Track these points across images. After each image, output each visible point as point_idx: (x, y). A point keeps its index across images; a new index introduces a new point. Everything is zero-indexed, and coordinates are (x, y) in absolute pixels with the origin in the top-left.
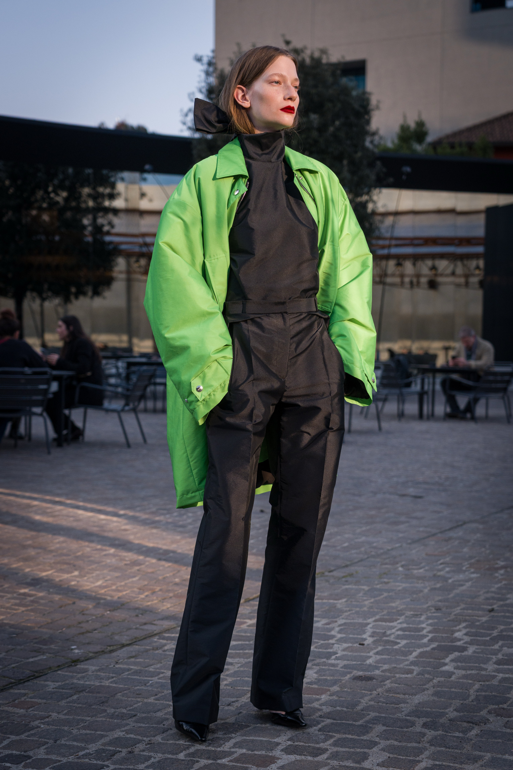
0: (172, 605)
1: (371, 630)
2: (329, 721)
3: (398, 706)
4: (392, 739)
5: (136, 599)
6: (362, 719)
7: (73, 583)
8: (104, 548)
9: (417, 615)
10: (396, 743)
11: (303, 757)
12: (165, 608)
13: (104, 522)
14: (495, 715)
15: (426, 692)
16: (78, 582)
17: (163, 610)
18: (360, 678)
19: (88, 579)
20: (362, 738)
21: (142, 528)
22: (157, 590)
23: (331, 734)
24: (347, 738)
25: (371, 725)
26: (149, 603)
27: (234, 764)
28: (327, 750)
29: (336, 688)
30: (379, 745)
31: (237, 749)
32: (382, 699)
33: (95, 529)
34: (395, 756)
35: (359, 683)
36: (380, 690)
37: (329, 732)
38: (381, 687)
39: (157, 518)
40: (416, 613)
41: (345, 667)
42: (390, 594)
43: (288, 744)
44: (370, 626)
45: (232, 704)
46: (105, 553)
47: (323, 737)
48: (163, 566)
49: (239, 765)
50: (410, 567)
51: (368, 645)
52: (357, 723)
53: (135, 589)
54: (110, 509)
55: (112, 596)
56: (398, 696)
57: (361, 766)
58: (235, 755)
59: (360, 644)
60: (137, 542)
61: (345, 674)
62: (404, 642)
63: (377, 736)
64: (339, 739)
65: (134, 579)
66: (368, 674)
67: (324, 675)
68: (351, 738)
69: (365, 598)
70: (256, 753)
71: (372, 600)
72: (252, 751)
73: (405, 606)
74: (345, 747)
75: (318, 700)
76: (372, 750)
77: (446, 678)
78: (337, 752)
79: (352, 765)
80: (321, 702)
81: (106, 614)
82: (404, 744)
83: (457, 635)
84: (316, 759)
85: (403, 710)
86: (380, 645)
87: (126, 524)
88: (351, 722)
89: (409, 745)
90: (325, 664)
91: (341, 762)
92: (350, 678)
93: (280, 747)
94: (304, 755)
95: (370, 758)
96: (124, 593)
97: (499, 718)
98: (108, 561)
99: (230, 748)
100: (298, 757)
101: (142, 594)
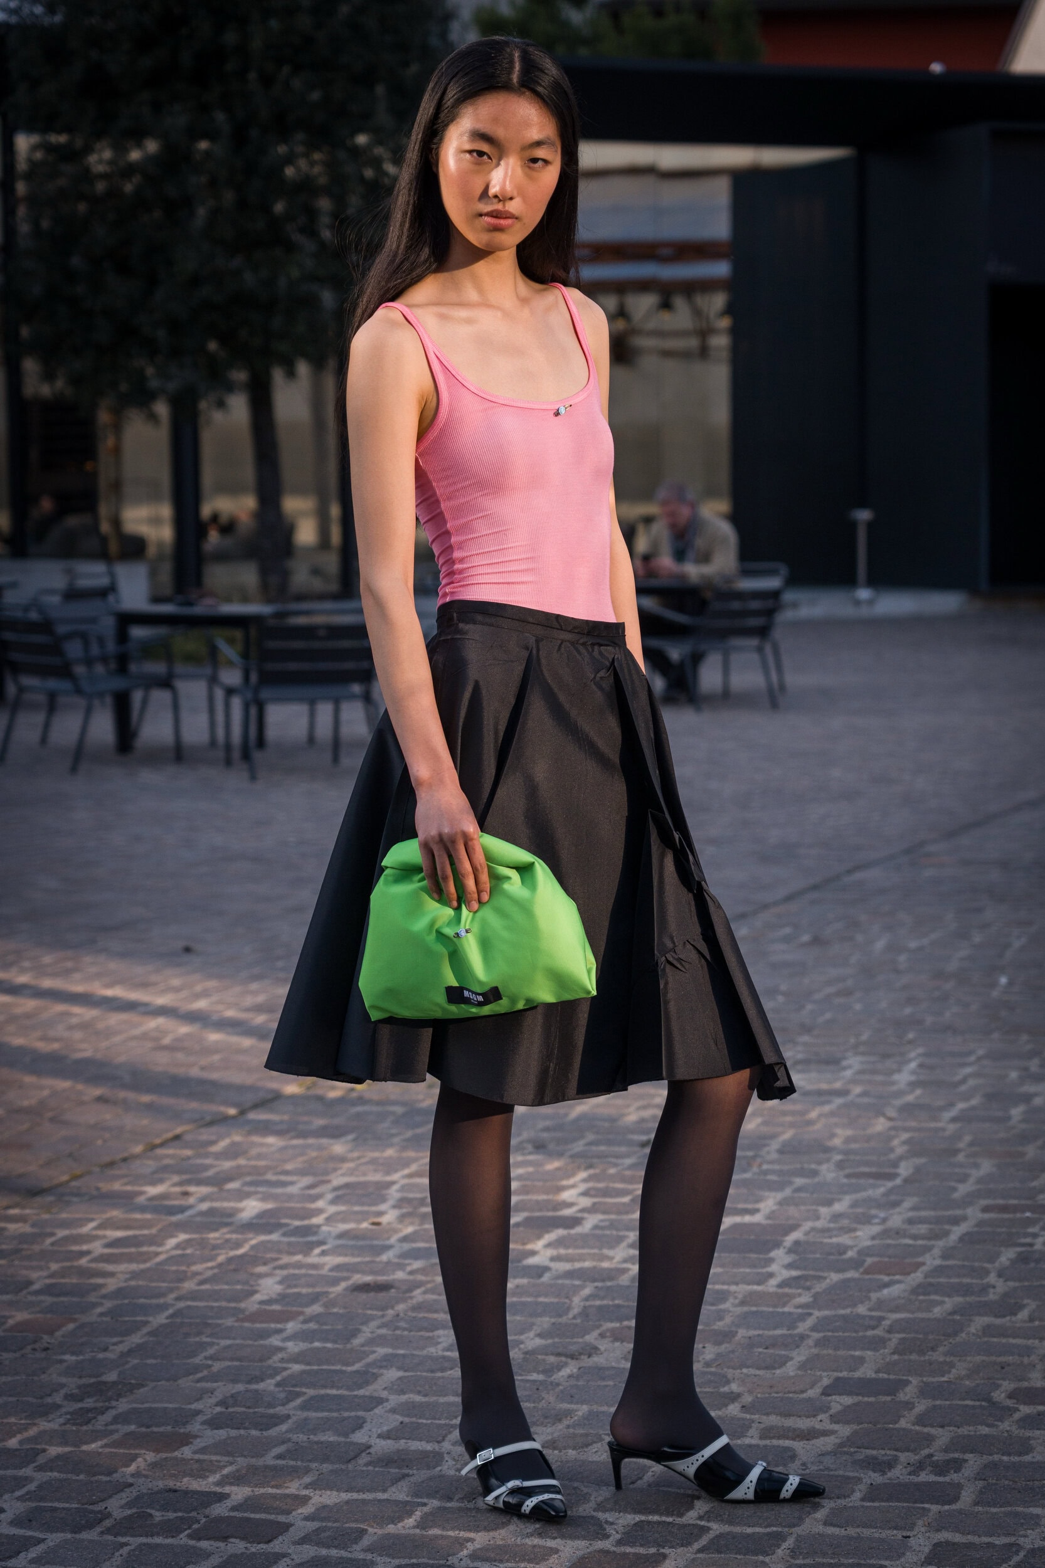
1: (398, 1195)
2: (297, 1368)
3: (431, 1334)
4: (412, 1392)
6: (360, 1359)
10: (418, 1398)
11: (242, 1432)
14: (611, 1339)
18: (365, 1288)
20: (356, 1393)
23: (298, 1389)
24: (328, 1395)
25: (375, 1371)
27: (112, 1450)
28: (288, 1417)
29: (316, 1309)
30: (385, 1404)
31: (119, 1426)
32: (403, 1324)
34: (414, 1420)
35: (363, 1297)
36: (401, 1307)
37: (295, 1386)
38: (404, 1300)
41: (338, 1268)
43: (215, 1412)
44: (395, 1187)
45: (111, 1348)
47: (282, 1395)
49: (121, 1451)
51: (389, 1223)
52: (349, 1369)
56: (435, 1316)
57: (348, 1440)
58: (116, 1436)
59: (373, 1224)
61: (335, 1282)
63: (385, 1388)
64: (312, 1398)
66: (381, 1279)
67: (295, 1286)
68: (335, 1396)
69: (394, 1131)
70: (155, 1429)
74: (323, 1411)
75: (280, 1331)
76: (371, 1413)
77: (532, 1278)
78: (306, 1419)
79: (331, 1439)
80: (284, 1335)
82: (433, 1399)
83: (566, 1196)
84: (267, 1433)
85: (440, 1340)
86: (412, 1224)
88: (338, 1367)
89: (442, 1400)
90: (298, 1265)
91: (312, 1437)
92: (346, 1289)
93: (200, 1418)
94: (245, 1428)
95: (367, 1427)
97: (617, 1344)
99: (106, 1425)
100: (234, 1433)
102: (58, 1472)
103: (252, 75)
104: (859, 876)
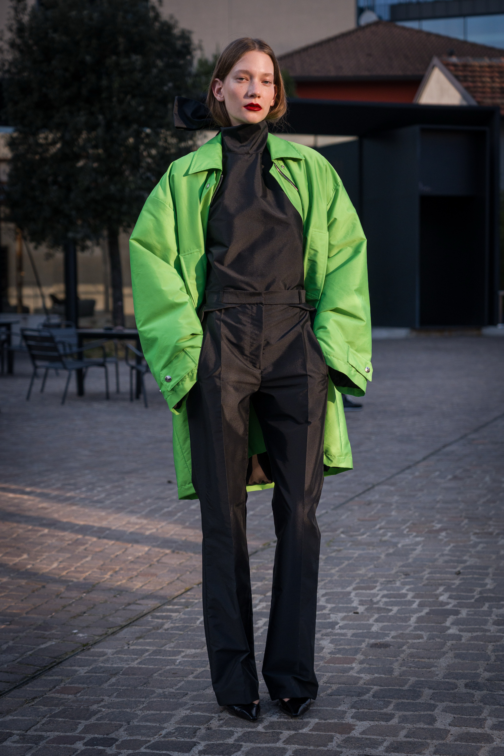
0: (143, 584)
1: (357, 599)
2: (376, 688)
3: (430, 670)
4: (446, 701)
5: (103, 580)
6: (405, 684)
7: (29, 567)
8: (36, 528)
9: (391, 581)
10: (452, 704)
11: (377, 723)
12: (137, 587)
13: (16, 501)
15: (447, 655)
16: (33, 565)
17: (137, 589)
18: (376, 646)
19: (41, 561)
20: (418, 701)
21: (60, 505)
22: (117, 569)
23: (386, 699)
24: (405, 702)
25: (418, 689)
26: (119, 583)
27: (316, 733)
28: (393, 714)
29: (360, 657)
30: (438, 707)
32: (410, 664)
33: (12, 509)
34: (459, 716)
35: (379, 650)
36: (402, 656)
37: (383, 698)
38: (402, 652)
39: (69, 495)
40: (388, 579)
41: (354, 635)
42: (350, 562)
43: (353, 712)
44: (353, 594)
46: (40, 534)
47: (381, 703)
48: (107, 544)
49: (321, 733)
50: (351, 533)
51: (362, 613)
52: (404, 688)
53: (95, 570)
54: (13, 487)
55: (77, 578)
56: (423, 660)
57: (435, 727)
58: (310, 725)
59: (354, 613)
60: (65, 520)
61: (359, 642)
62: (395, 609)
63: (431, 699)
64: (398, 704)
65: (88, 559)
66: (381, 641)
67: (341, 645)
68: (408, 703)
69: (329, 567)
71: (337, 569)
72: (325, 720)
73: (373, 573)
74: (409, 711)
75: (351, 668)
76: (435, 712)
77: (457, 640)
78: (404, 716)
79: (426, 727)
80: (355, 670)
81: (83, 596)
82: (460, 705)
83: (441, 598)
84: (389, 723)
85: (437, 673)
86: (375, 613)
87: (40, 502)
88: (398, 688)
89: (466, 705)
90: (333, 634)
91: (414, 725)
92: (366, 646)
93: (348, 715)
94: (376, 721)
95: (439, 720)
96: (87, 574)
98: (50, 542)
100: (372, 723)
101: (106, 574)
102: (298, 745)
103: (115, 99)
104: (448, 449)
